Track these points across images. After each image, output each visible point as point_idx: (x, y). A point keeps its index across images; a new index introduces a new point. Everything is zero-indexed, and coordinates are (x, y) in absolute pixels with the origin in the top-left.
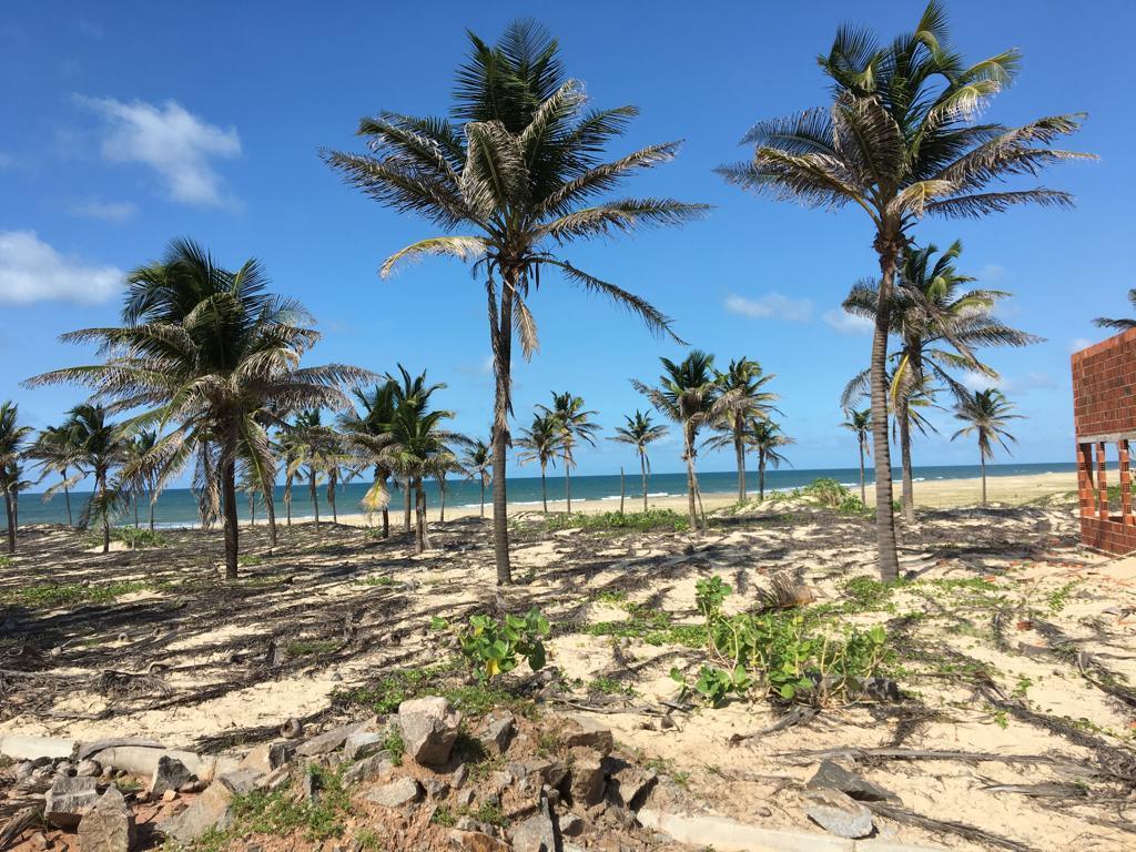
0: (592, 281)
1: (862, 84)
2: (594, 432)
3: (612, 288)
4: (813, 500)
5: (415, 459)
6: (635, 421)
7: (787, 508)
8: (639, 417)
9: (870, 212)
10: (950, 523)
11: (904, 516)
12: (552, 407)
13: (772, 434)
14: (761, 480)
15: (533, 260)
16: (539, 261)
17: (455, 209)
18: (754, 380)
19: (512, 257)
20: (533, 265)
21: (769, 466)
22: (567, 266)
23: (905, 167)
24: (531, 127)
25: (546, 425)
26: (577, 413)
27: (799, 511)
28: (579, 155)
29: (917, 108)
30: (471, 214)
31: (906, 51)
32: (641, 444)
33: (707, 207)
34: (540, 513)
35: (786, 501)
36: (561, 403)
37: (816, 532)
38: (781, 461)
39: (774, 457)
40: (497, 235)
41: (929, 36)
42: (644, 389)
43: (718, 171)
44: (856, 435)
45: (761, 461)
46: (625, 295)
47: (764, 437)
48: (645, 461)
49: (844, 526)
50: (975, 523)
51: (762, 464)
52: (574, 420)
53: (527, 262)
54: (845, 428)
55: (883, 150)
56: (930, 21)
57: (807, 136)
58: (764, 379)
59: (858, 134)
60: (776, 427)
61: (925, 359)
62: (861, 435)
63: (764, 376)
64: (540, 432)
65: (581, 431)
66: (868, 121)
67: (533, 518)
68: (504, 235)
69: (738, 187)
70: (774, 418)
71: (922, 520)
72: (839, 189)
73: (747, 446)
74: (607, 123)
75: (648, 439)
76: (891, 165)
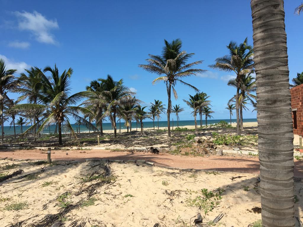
0: (185, 83)
1: (235, 52)
2: (165, 110)
3: (189, 85)
4: (220, 126)
5: (142, 116)
6: (176, 107)
7: (214, 127)
8: (176, 106)
9: (236, 72)
10: (250, 129)
11: (241, 128)
12: (155, 104)
13: (209, 110)
14: (206, 122)
15: (175, 80)
16: (176, 80)
17: (161, 71)
18: (205, 97)
19: (171, 79)
20: (175, 81)
21: (208, 118)
22: (181, 81)
23: (242, 65)
24: (176, 58)
25: (154, 108)
26: (160, 105)
27: (217, 128)
28: (184, 61)
29: (244, 55)
30: (164, 72)
31: (242, 46)
32: (177, 113)
33: (206, 70)
34: (153, 129)
35: (214, 126)
36: (157, 103)
37: (222, 131)
38: (211, 117)
39: (209, 116)
40: (168, 75)
41: (245, 44)
42: (185, 101)
43: (208, 66)
44: (229, 110)
45: (206, 117)
46: (192, 86)
47: (207, 112)
48: (178, 117)
49: (228, 130)
50: (256, 129)
51: (206, 118)
52: (160, 107)
53: (174, 80)
54: (227, 109)
55: (238, 63)
56: (245, 41)
57: (225, 59)
58: (207, 97)
59: (234, 60)
60: (210, 109)
61: (246, 95)
62: (230, 111)
63: (207, 96)
64: (153, 110)
65: (161, 110)
66: (236, 58)
67: (152, 131)
68: (170, 75)
69: (212, 69)
70: (209, 106)
71: (245, 129)
72: (231, 69)
73: (203, 113)
74: (188, 55)
75: (179, 112)
76: (240, 65)
